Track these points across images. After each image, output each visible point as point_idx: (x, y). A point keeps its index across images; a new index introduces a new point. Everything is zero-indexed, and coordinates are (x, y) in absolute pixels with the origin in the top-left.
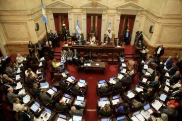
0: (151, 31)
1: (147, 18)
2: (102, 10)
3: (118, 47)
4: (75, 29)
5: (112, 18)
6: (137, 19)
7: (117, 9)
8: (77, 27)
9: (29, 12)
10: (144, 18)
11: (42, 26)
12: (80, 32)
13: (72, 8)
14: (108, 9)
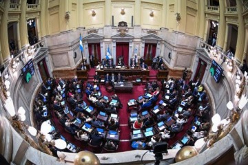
0: (170, 57)
1: (165, 46)
2: (129, 39)
3: (145, 69)
4: (106, 55)
5: (137, 46)
6: (158, 46)
7: (141, 38)
8: (108, 54)
9: (70, 44)
10: (163, 46)
11: (79, 54)
12: (110, 57)
13: (104, 38)
14: (134, 38)
